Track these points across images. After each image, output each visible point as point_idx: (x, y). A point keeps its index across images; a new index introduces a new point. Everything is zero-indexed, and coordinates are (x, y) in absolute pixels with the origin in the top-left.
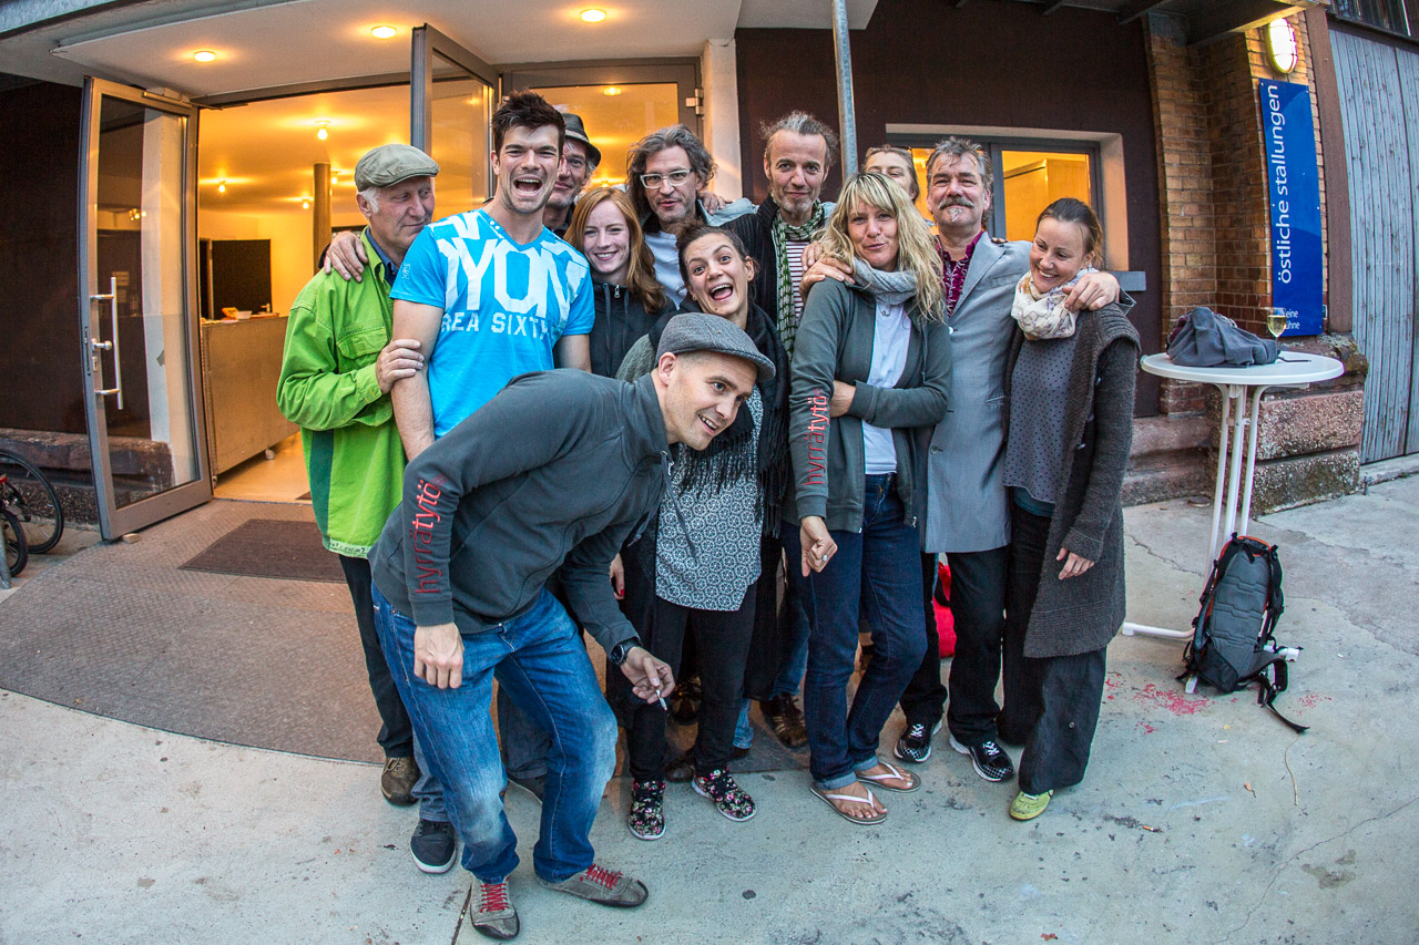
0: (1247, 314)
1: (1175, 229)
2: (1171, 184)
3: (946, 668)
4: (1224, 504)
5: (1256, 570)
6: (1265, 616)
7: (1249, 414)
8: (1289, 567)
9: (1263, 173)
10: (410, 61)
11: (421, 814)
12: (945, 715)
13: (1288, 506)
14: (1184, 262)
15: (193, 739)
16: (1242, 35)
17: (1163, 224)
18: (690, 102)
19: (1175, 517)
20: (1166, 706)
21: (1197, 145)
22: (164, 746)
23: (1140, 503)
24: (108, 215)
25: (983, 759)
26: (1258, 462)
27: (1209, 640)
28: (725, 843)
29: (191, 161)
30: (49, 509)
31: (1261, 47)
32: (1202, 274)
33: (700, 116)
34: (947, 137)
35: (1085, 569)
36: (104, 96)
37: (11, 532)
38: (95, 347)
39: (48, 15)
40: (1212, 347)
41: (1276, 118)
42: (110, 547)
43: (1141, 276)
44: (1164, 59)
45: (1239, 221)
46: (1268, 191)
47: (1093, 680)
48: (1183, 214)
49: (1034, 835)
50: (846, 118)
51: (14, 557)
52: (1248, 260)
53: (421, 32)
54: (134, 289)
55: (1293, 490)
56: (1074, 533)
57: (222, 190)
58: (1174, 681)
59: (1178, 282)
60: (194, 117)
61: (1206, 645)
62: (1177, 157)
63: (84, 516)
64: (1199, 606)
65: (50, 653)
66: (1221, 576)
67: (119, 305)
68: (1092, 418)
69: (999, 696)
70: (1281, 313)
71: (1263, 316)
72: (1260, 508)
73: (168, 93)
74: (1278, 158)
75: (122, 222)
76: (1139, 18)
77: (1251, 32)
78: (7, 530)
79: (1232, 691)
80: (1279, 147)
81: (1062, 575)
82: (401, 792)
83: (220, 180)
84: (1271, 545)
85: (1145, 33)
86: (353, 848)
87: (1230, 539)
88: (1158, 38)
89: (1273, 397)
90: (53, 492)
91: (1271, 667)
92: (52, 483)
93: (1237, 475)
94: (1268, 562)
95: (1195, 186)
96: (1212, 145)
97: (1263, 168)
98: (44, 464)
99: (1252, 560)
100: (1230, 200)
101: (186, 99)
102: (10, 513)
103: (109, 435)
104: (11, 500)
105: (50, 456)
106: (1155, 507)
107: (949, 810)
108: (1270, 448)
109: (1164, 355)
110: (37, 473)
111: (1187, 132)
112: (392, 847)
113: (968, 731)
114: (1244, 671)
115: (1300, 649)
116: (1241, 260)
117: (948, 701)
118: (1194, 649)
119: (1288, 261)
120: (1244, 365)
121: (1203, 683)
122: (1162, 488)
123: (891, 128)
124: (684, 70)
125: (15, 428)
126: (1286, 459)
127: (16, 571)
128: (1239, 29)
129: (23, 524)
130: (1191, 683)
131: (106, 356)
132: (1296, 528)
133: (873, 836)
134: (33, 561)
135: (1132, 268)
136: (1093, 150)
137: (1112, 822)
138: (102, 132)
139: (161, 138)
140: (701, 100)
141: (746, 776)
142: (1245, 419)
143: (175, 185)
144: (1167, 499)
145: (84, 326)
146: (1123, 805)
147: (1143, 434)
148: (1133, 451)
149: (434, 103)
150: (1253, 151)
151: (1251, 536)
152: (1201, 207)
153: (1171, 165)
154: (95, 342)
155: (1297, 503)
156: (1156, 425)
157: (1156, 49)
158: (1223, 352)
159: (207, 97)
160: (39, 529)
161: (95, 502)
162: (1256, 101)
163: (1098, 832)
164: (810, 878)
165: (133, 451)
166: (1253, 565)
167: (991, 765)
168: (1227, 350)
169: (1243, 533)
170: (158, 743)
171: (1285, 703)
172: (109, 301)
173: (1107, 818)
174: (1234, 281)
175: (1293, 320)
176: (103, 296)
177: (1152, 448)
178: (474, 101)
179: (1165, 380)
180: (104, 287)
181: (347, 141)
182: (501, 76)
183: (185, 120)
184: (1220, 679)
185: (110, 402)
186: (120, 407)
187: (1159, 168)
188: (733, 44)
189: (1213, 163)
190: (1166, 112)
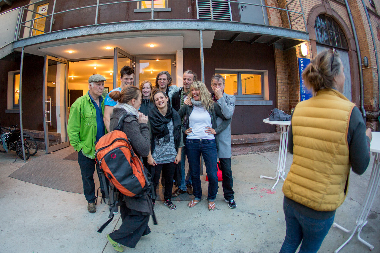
1: (279, 91)
2: (278, 81)
9: (299, 79)
10: (114, 54)
14: (281, 98)
17: (277, 90)
18: (173, 63)
20: (266, 192)
21: (285, 73)
23: (271, 151)
24: (50, 83)
29: (67, 72)
30: (34, 147)
31: (299, 50)
32: (286, 101)
33: (175, 66)
36: (49, 59)
37: (26, 151)
38: (46, 112)
39: (37, 42)
41: (302, 66)
43: (272, 101)
44: (278, 54)
45: (294, 89)
46: (300, 82)
48: (281, 88)
49: (233, 215)
51: (27, 156)
52: (295, 98)
53: (116, 49)
54: (54, 100)
57: (73, 79)
59: (280, 103)
60: (68, 64)
62: (280, 75)
63: (42, 148)
67: (51, 103)
73: (62, 59)
75: (52, 84)
76: (273, 45)
77: (297, 47)
83: (72, 77)
85: (274, 48)
88: (277, 49)
92: (36, 141)
95: (284, 82)
96: (288, 72)
97: (299, 77)
98: (34, 137)
100: (292, 85)
101: (66, 60)
106: (274, 152)
110: (33, 139)
111: (283, 70)
119: (304, 98)
122: (276, 148)
123: (216, 69)
124: (172, 57)
128: (294, 47)
131: (48, 114)
135: (270, 100)
136: (262, 74)
139: (60, 68)
140: (176, 63)
144: (277, 150)
145: (44, 108)
150: (297, 74)
152: (286, 86)
153: (279, 77)
156: (274, 134)
157: (276, 51)
159: (70, 60)
162: (298, 63)
165: (53, 135)
168: (280, 118)
172: (49, 103)
174: (292, 103)
177: (273, 139)
178: (128, 62)
180: (48, 100)
181: (101, 69)
182: (133, 57)
183: (66, 64)
185: (49, 124)
186: (51, 125)
187: (276, 78)
188: (182, 51)
189: (288, 76)
190: (278, 65)
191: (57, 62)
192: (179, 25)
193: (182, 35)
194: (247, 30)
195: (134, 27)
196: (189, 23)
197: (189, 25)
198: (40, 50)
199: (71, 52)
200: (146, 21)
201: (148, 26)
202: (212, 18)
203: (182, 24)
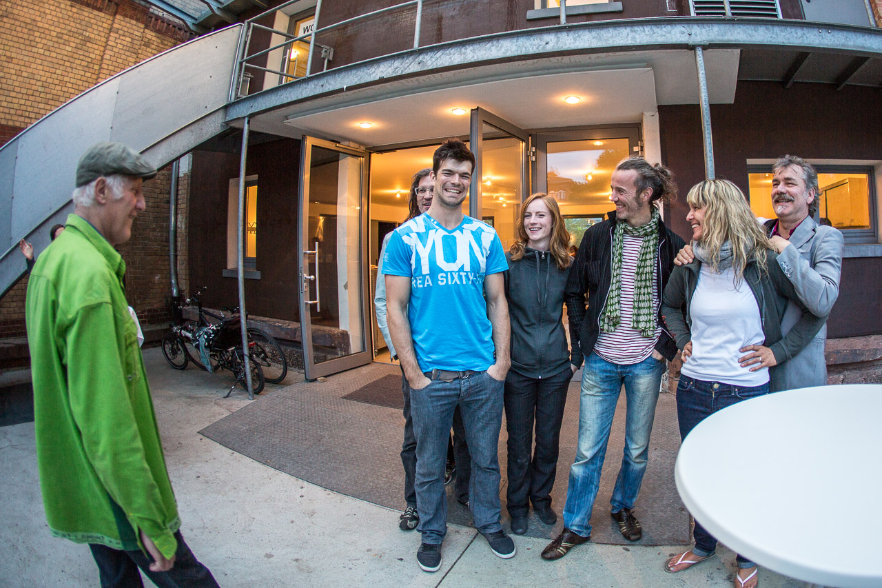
10: (470, 128)
11: (422, 541)
18: (636, 149)
22: (304, 489)
36: (313, 146)
38: (306, 278)
39: (278, 103)
42: (309, 383)
51: (257, 383)
53: (476, 112)
60: (367, 158)
63: (298, 365)
65: (261, 435)
67: (319, 255)
73: (352, 144)
86: (382, 557)
90: (281, 351)
92: (281, 347)
98: (283, 337)
101: (363, 148)
104: (259, 354)
105: (286, 334)
110: (273, 342)
112: (402, 559)
123: (750, 161)
124: (632, 131)
131: (312, 283)
138: (312, 166)
139: (348, 170)
140: (642, 147)
145: (300, 266)
154: (305, 275)
159: (374, 147)
160: (275, 370)
165: (329, 334)
176: (311, 252)
180: (312, 248)
182: (529, 135)
183: (362, 159)
185: (313, 307)
186: (318, 310)
188: (657, 114)
191: (338, 152)
192: (637, 36)
193: (649, 64)
194: (826, 42)
195: (514, 48)
196: (664, 29)
197: (664, 33)
198: (288, 124)
199: (366, 125)
200: (547, 29)
201: (552, 42)
202: (728, 12)
203: (644, 31)
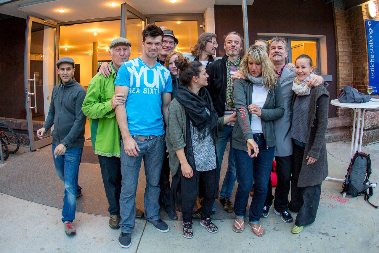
0: (361, 87)
1: (341, 63)
2: (340, 50)
3: (273, 190)
4: (354, 142)
5: (364, 161)
6: (366, 175)
7: (361, 117)
8: (374, 160)
9: (367, 47)
10: (121, 14)
11: (122, 231)
12: (273, 203)
13: (373, 143)
14: (344, 72)
15: (56, 208)
16: (361, 7)
17: (337, 62)
18: (201, 26)
19: (341, 146)
20: (337, 201)
21: (347, 39)
22: (48, 210)
23: (330, 142)
24: (33, 56)
25: (284, 216)
26: (364, 130)
27: (350, 182)
28: (209, 240)
29: (57, 41)
30: (15, 141)
31: (366, 10)
32: (349, 76)
33: (204, 30)
34: (275, 36)
35: (315, 161)
36: (33, 22)
37: (4, 147)
38: (29, 94)
40: (351, 97)
41: (370, 31)
42: (32, 152)
43: (331, 76)
44: (338, 14)
45: (360, 61)
46: (368, 52)
47: (317, 193)
48: (343, 59)
49: (298, 238)
50: (246, 31)
51: (5, 155)
52: (362, 72)
53: (124, 5)
54: (40, 77)
55: (375, 138)
56: (311, 151)
57: (66, 49)
58: (340, 194)
59: (342, 78)
60: (58, 28)
61: (349, 183)
62: (342, 42)
63: (25, 143)
64: (347, 172)
65: (15, 183)
66: (353, 163)
67: (36, 82)
68: (316, 118)
69: (289, 198)
70: (371, 87)
71: (366, 88)
72: (365, 143)
73: (51, 21)
74: (371, 42)
75: (37, 58)
76: (331, 2)
77: (363, 6)
78: (3, 147)
79: (356, 196)
80: (371, 39)
81: (308, 163)
82: (115, 225)
83: (66, 47)
84: (368, 154)
85: (333, 6)
86: (102, 240)
87: (356, 152)
88: (337, 8)
89: (369, 111)
90: (16, 136)
91: (368, 189)
92: (16, 134)
93: (358, 134)
94: (367, 159)
95: (347, 51)
96: (352, 39)
97: (367, 45)
98: (14, 128)
99: (362, 158)
100: (357, 55)
101: (56, 23)
102: (4, 142)
103: (33, 120)
104: (4, 138)
105: (16, 126)
106: (335, 143)
107: (274, 231)
108: (368, 126)
109: (337, 100)
110: (12, 131)
111: (345, 35)
112: (113, 240)
113: (280, 208)
114: (360, 191)
115: (376, 184)
116: (360, 72)
117: (274, 199)
118: (345, 184)
119: (374, 72)
120: (360, 102)
121: (348, 194)
122: (337, 138)
123: (259, 34)
124: (200, 17)
125: (6, 117)
126: (373, 129)
127: (6, 159)
128: (360, 5)
129: (8, 146)
130: (345, 194)
131: (32, 97)
132: (375, 149)
133: (252, 238)
134: (11, 156)
135: (329, 74)
136: (317, 40)
137: (321, 234)
138: (32, 32)
139: (49, 35)
140: (204, 25)
141: (215, 221)
142: (361, 118)
143: (53, 48)
144: (338, 141)
145: (26, 88)
146: (325, 229)
147: (331, 122)
148: (328, 127)
149: (127, 25)
150: (364, 40)
151: (362, 152)
152: (348, 57)
153: (340, 44)
155: (376, 142)
156: (335, 120)
157: (336, 11)
158: (354, 99)
159: (62, 22)
160: (12, 147)
161: (29, 140)
162: (365, 26)
163: (317, 237)
164: (234, 250)
165: (40, 125)
166: (363, 160)
167: (286, 218)
168: (355, 99)
169: (360, 151)
170: (46, 209)
171: (372, 200)
172: (33, 81)
173: (320, 233)
174: (358, 78)
175: (375, 89)
176: (32, 80)
177: (334, 126)
178: (139, 25)
179: (338, 107)
180: (32, 77)
181: (102, 36)
182: (147, 18)
183: (56, 29)
184: (353, 193)
185: (33, 110)
186: (36, 112)
187: (337, 45)
188: (214, 9)
189: (352, 44)
190: (339, 29)
191: (44, 25)
198: (21, 10)
199: (62, 11)
